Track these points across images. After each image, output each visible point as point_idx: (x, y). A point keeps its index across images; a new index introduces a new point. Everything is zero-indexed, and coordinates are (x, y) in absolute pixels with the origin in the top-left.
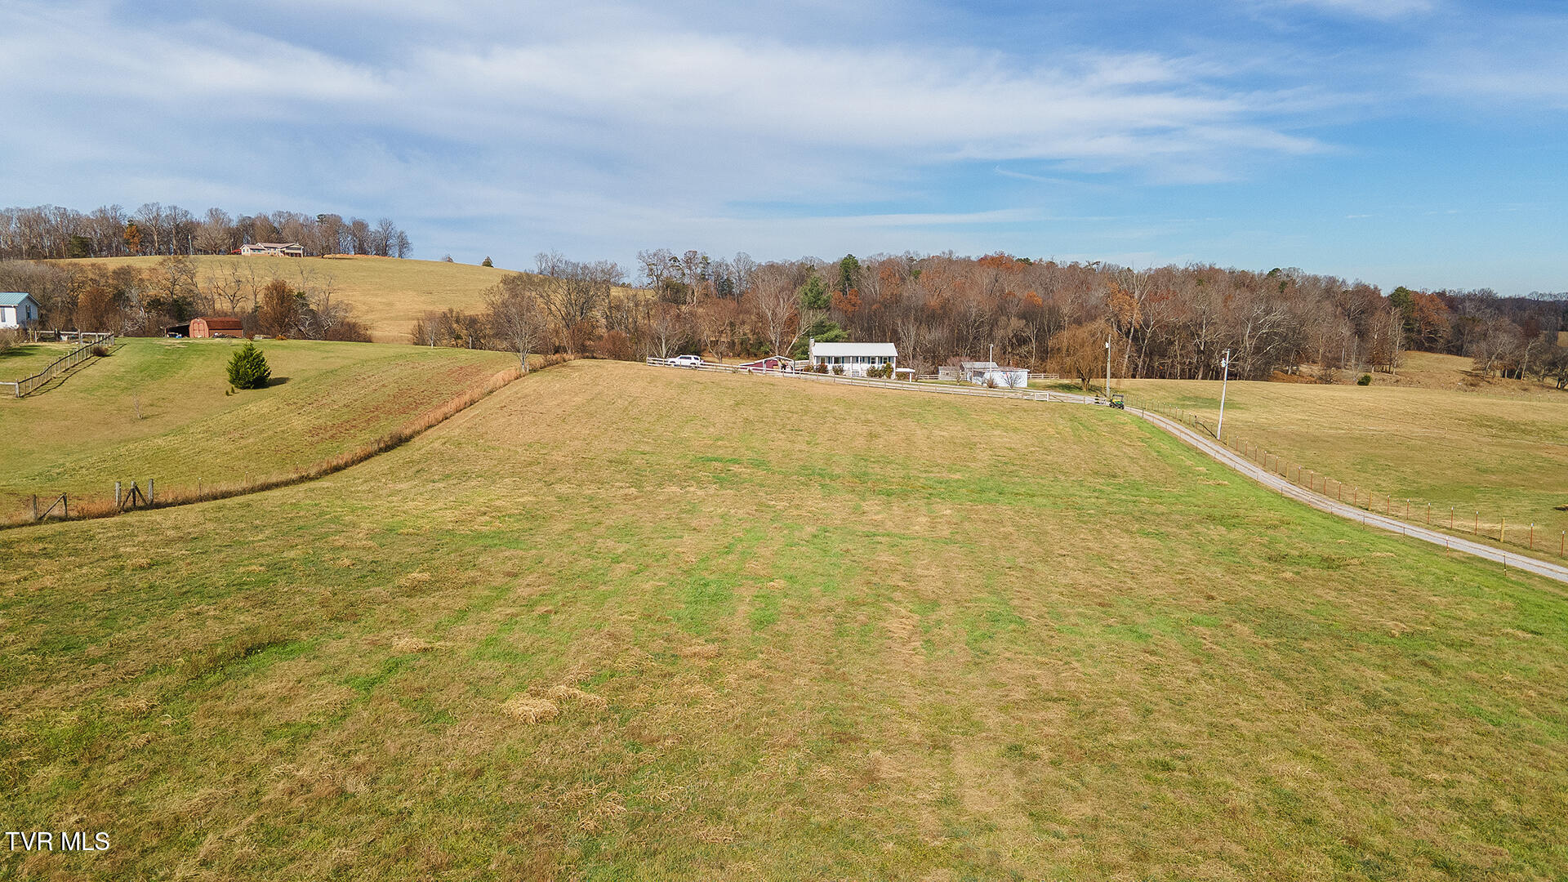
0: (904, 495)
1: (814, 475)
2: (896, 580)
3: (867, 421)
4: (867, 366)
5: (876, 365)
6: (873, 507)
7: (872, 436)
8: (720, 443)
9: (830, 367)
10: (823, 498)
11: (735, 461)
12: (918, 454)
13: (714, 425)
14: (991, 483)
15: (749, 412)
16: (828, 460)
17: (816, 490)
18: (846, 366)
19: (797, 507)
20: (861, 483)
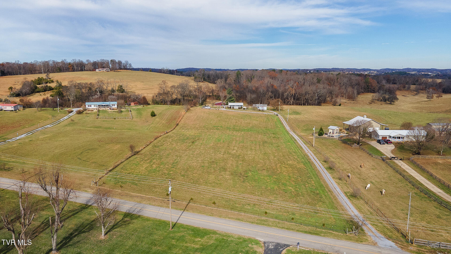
0: (238, 131)
1: (228, 128)
2: (235, 139)
3: (236, 120)
4: (238, 107)
5: (240, 107)
6: (234, 132)
7: (236, 122)
8: (216, 124)
9: (232, 107)
10: (229, 131)
11: (218, 127)
12: (242, 125)
13: (215, 121)
14: (250, 129)
15: (219, 118)
16: (230, 126)
17: (228, 130)
18: (234, 107)
19: (226, 132)
20: (234, 129)
